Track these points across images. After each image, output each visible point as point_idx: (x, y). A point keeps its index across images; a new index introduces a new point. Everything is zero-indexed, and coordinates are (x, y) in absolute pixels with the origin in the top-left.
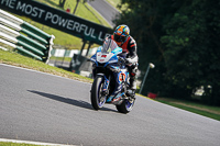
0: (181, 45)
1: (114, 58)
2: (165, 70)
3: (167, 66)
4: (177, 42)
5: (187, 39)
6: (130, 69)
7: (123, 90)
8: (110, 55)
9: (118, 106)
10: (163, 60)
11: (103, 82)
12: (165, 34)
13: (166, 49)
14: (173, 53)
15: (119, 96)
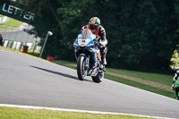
0: (74, 16)
1: (91, 42)
2: (61, 37)
3: (63, 33)
4: (71, 13)
5: (79, 11)
6: (102, 50)
7: (98, 66)
8: (88, 41)
9: (93, 78)
10: (59, 28)
11: (84, 60)
12: (61, 6)
13: (62, 19)
14: (68, 22)
15: (95, 70)
